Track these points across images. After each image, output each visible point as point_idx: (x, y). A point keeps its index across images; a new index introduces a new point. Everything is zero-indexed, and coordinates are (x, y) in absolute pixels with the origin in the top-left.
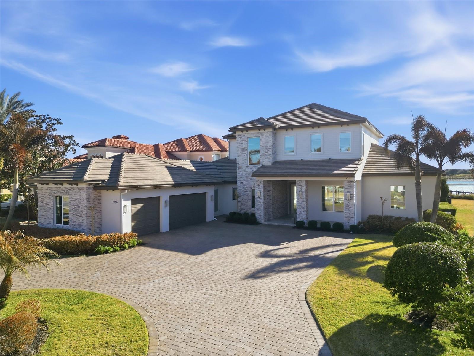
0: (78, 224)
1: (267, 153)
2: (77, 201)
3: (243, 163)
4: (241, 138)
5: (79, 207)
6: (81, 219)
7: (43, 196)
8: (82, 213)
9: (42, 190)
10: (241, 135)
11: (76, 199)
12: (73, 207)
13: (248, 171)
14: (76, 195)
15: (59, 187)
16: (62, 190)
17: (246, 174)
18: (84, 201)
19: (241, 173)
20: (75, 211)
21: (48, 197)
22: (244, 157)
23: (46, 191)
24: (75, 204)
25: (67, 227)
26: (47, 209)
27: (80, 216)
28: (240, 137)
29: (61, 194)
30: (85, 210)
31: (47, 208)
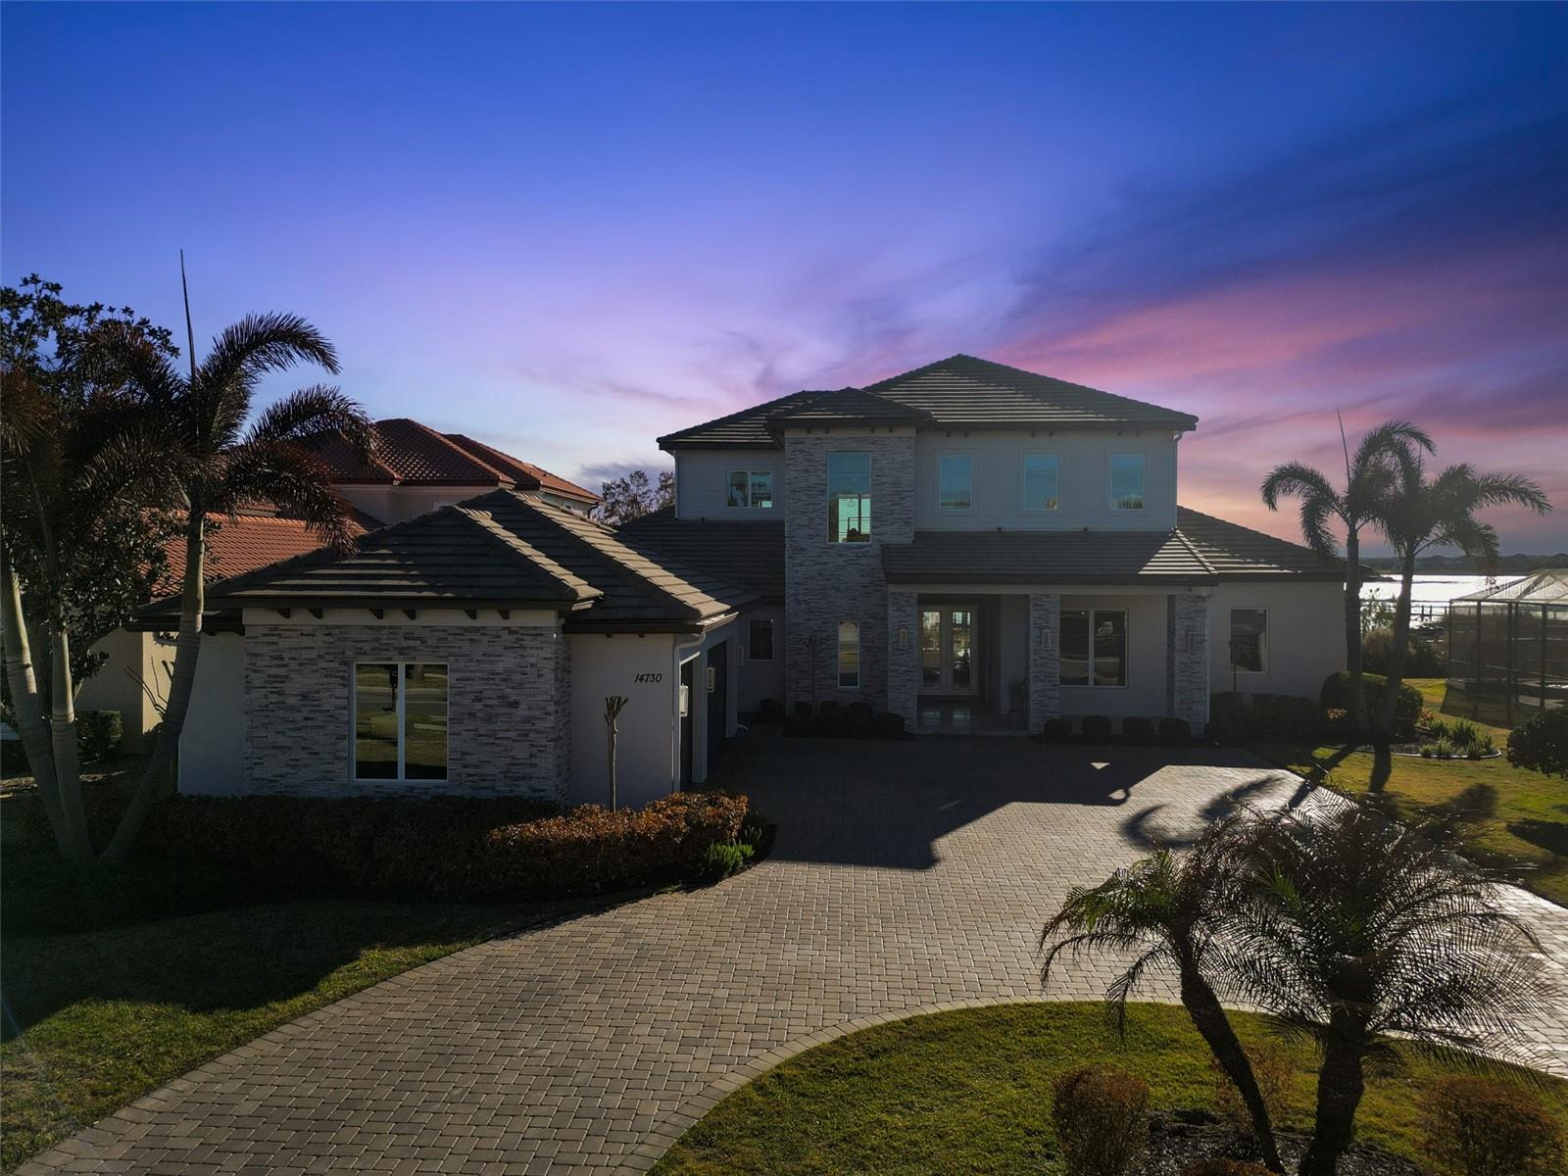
0: (509, 772)
1: (897, 504)
2: (504, 680)
3: (811, 536)
4: (801, 451)
5: (515, 704)
6: (521, 752)
7: (286, 666)
8: (529, 726)
9: (275, 639)
10: (802, 443)
11: (498, 674)
12: (479, 706)
13: (826, 563)
14: (500, 656)
15: (391, 627)
16: (406, 638)
17: (819, 574)
18: (543, 680)
19: (803, 568)
20: (489, 719)
21: (314, 668)
22: (813, 516)
23: (306, 642)
24: (486, 694)
25: (437, 787)
26: (306, 719)
27: (514, 741)
28: (799, 447)
29: (401, 654)
30: (549, 714)
31: (306, 713)
